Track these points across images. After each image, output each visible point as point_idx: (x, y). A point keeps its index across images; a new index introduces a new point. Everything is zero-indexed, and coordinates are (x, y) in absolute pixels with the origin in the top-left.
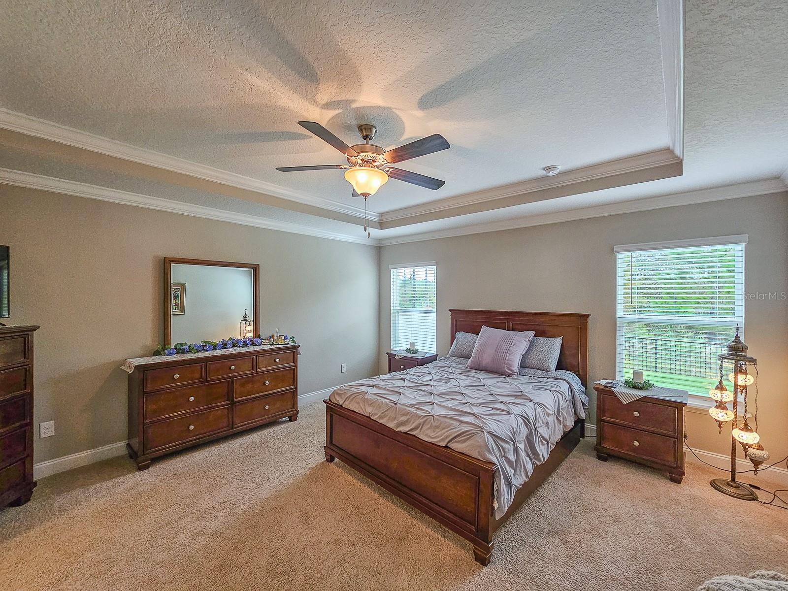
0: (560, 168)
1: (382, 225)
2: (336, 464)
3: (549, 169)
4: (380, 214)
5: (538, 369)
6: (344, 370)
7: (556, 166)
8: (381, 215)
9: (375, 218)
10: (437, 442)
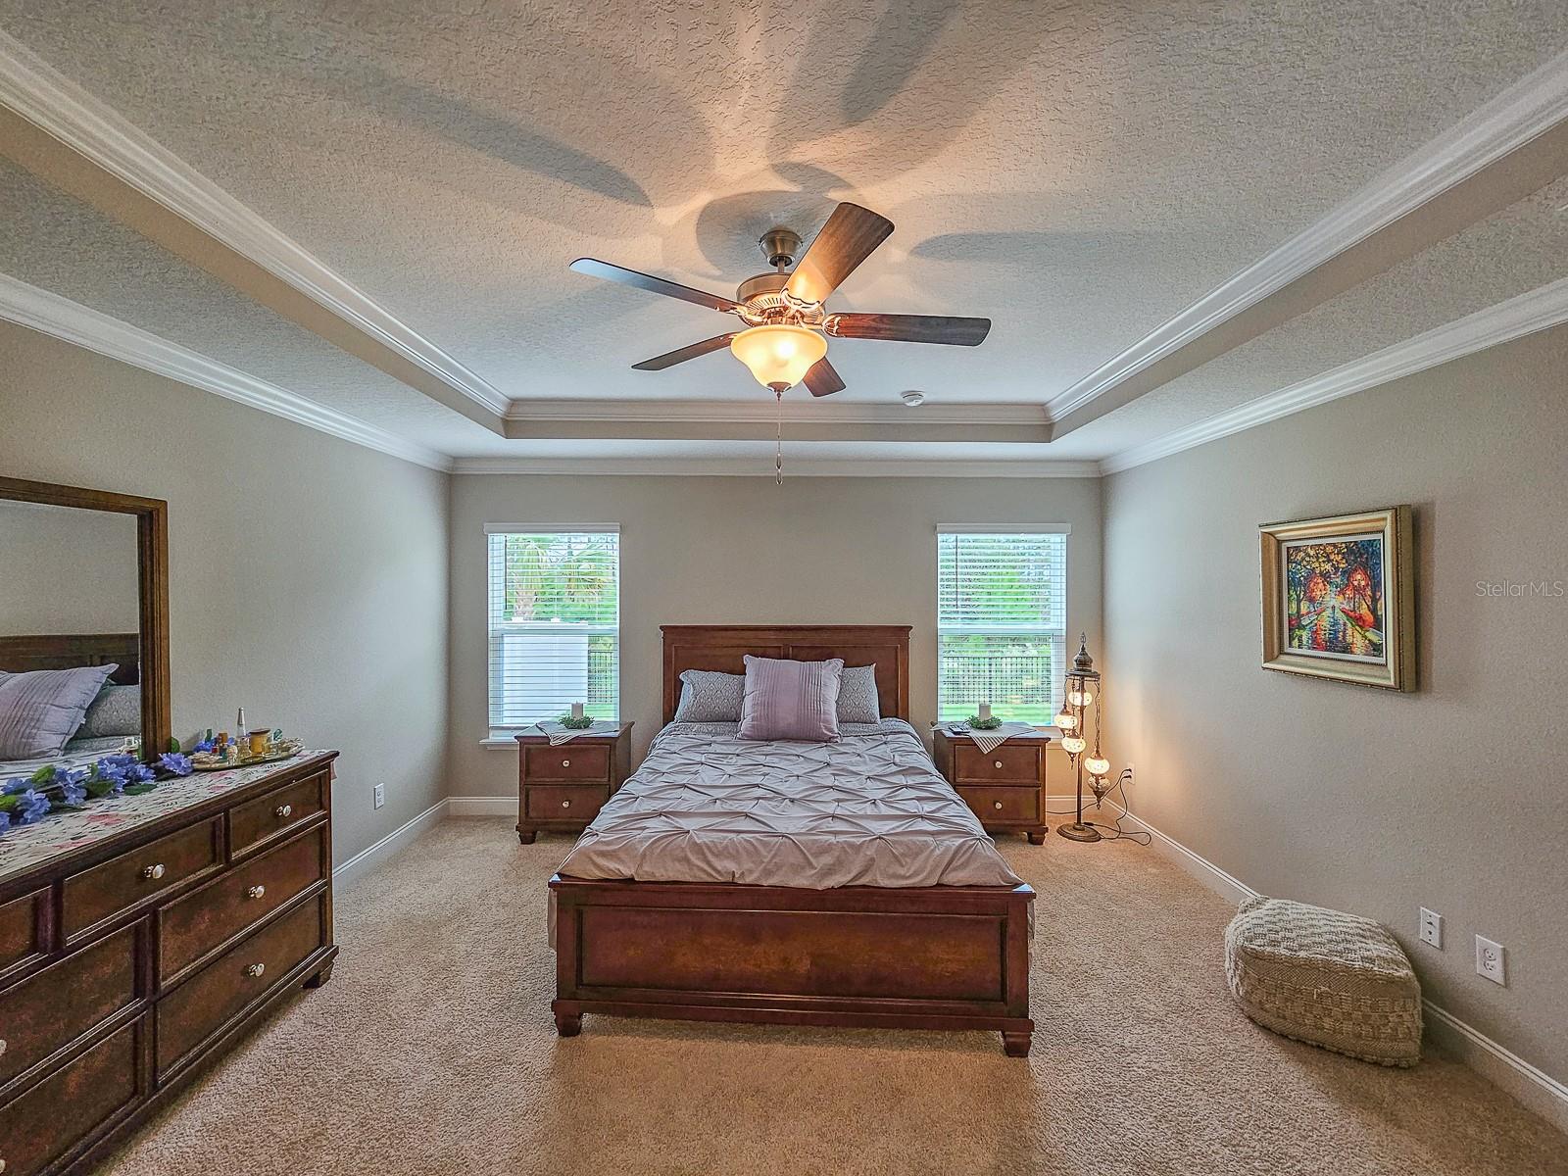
0: (927, 397)
1: (510, 426)
2: (594, 1031)
3: (913, 394)
4: (511, 399)
5: (857, 722)
6: (381, 800)
7: (921, 393)
8: (514, 402)
9: (499, 409)
10: (923, 880)
